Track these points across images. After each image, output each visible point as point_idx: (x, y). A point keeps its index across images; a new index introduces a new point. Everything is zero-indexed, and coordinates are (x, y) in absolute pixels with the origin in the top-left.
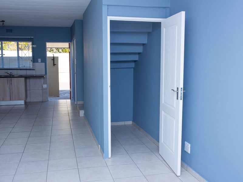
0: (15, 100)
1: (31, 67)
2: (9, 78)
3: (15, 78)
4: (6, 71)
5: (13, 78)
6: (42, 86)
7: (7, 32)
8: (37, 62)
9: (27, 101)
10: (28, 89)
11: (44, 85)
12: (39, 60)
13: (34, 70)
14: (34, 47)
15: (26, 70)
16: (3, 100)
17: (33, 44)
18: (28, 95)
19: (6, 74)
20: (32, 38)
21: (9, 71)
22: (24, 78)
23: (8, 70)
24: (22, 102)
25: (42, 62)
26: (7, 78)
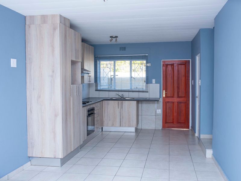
0: (125, 127)
1: (144, 88)
2: (120, 102)
3: (126, 102)
4: (117, 93)
5: (124, 101)
6: (156, 111)
7: (120, 50)
8: (152, 83)
9: (138, 128)
10: (140, 114)
11: (157, 111)
12: (154, 81)
13: (148, 92)
14: (149, 65)
15: (139, 92)
16: (113, 125)
17: (147, 63)
18: (140, 121)
19: (118, 97)
20: (147, 56)
21: (120, 94)
22: (136, 102)
23: (120, 92)
24: (133, 129)
25: (156, 83)
26: (118, 101)
